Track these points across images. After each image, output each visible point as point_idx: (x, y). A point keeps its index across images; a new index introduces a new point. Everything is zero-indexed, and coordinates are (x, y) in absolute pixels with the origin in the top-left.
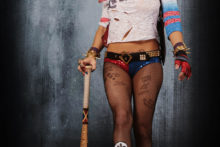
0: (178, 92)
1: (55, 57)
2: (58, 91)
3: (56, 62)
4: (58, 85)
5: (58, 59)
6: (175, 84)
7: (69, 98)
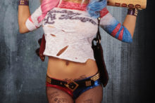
0: (125, 59)
1: (11, 27)
2: (13, 58)
3: (11, 32)
4: (13, 52)
5: (14, 29)
6: (123, 52)
7: (24, 65)
